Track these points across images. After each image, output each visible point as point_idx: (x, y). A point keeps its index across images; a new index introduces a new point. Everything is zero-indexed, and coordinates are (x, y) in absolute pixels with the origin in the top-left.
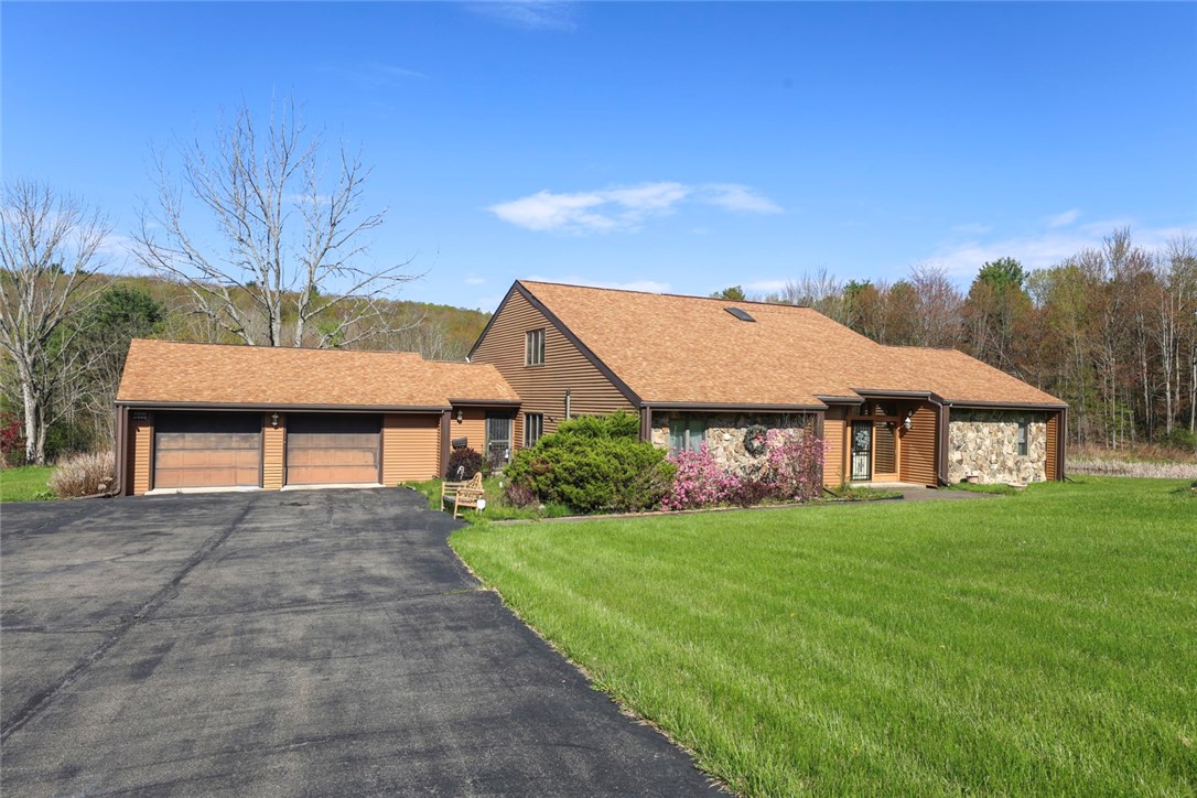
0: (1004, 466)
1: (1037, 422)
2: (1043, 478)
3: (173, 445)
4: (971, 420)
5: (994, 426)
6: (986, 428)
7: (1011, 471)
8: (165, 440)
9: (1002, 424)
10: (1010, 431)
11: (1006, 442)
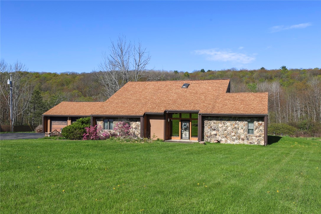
0: (239, 138)
1: (258, 121)
2: (262, 143)
3: (54, 123)
4: (221, 120)
5: (233, 122)
6: (228, 123)
7: (243, 140)
8: (53, 122)
9: (237, 122)
10: (242, 125)
11: (240, 128)
